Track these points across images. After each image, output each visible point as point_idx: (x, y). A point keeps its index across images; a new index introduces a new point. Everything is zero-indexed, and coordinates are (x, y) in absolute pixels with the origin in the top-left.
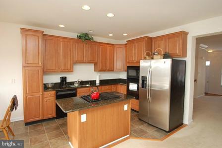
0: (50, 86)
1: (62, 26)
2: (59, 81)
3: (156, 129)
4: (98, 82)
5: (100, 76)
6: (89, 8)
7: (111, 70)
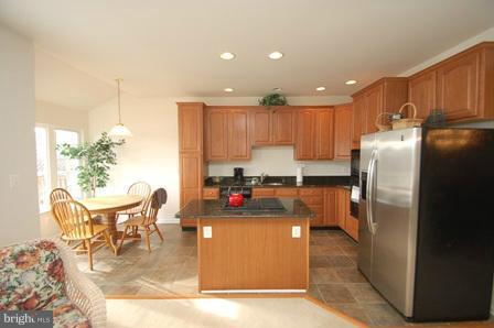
0: (218, 180)
1: (229, 90)
2: (232, 175)
3: (384, 303)
4: (299, 180)
5: (303, 169)
6: (232, 56)
7: (328, 157)
